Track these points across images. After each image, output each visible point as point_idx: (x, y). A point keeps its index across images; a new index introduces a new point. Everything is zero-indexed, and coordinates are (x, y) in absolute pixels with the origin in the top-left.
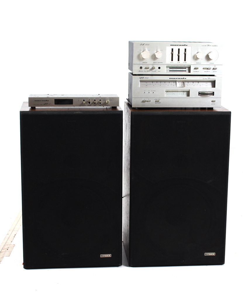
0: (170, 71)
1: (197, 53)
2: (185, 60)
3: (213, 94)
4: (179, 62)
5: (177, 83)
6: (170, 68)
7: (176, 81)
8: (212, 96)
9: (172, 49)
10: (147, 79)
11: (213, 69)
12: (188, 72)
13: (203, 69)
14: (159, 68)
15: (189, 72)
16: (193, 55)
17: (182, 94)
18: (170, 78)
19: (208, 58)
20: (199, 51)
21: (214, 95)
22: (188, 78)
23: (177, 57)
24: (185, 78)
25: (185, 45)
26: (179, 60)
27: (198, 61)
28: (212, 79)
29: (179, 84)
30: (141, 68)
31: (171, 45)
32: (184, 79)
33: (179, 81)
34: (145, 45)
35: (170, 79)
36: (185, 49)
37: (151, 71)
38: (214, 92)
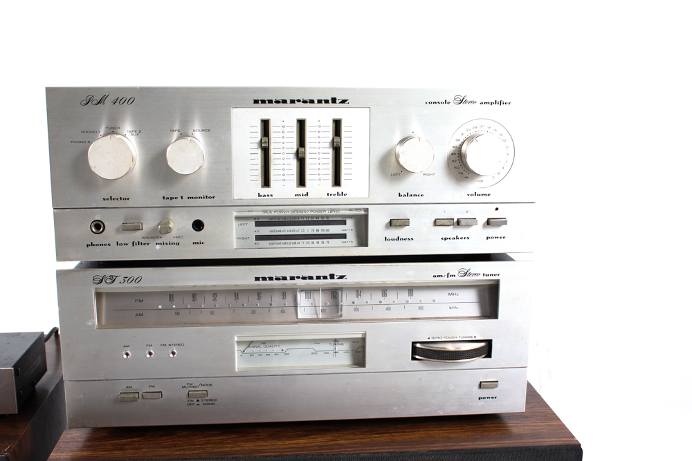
0: (259, 238)
1: (403, 141)
2: (337, 182)
3: (487, 349)
4: (302, 190)
5: (301, 297)
6: (258, 224)
7: (294, 291)
8: (480, 361)
9: (266, 124)
10: (133, 285)
11: (488, 223)
12: (355, 243)
13: (435, 223)
14: (198, 225)
15: (363, 241)
16: (379, 151)
17: (326, 352)
18: (257, 279)
19: (459, 166)
20: (410, 134)
21: (489, 355)
22: (356, 274)
23: (294, 164)
24: (337, 274)
25: (334, 100)
26: (302, 182)
27: (406, 185)
28: (481, 277)
29: (311, 301)
30: (98, 226)
31: (256, 102)
32: (335, 281)
33: (309, 291)
34: (108, 101)
35: (261, 282)
36: (337, 124)
37: (153, 242)
38: (489, 342)
